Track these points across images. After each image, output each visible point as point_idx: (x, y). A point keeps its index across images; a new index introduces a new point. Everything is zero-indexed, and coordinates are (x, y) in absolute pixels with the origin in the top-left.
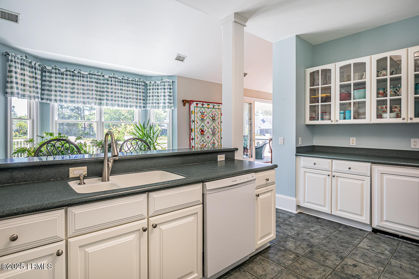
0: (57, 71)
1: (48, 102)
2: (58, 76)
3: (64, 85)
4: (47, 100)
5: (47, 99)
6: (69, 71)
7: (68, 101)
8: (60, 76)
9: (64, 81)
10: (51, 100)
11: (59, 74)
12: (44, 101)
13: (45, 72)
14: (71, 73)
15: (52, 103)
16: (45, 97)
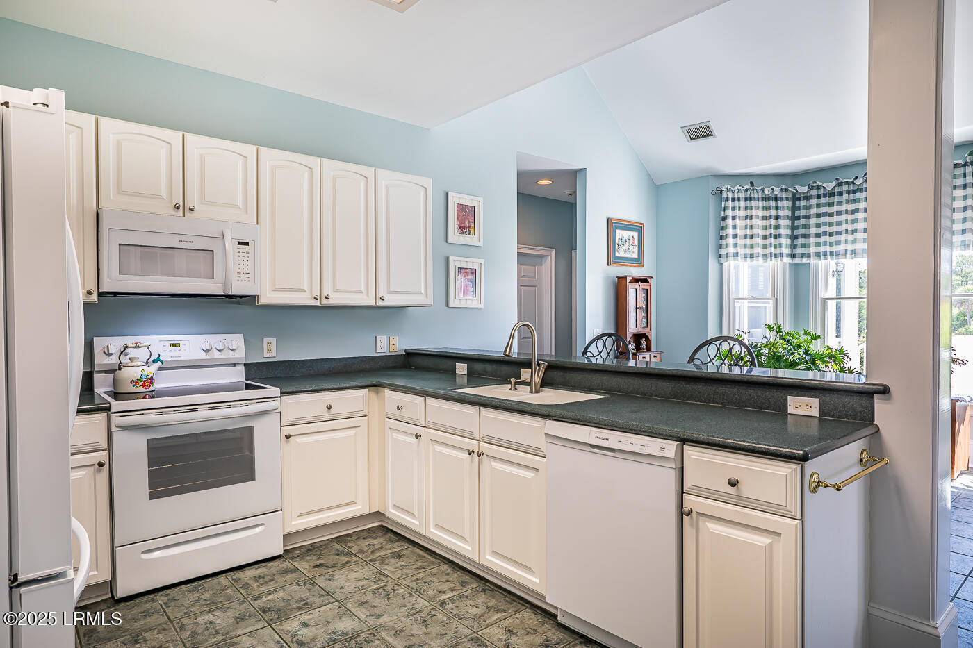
0: (822, 192)
1: (805, 260)
2: (823, 200)
3: (835, 218)
4: (802, 257)
5: (803, 255)
6: (847, 183)
7: (841, 252)
8: (827, 200)
9: (835, 209)
10: (809, 256)
11: (825, 196)
12: (797, 260)
13: (799, 199)
14: (851, 187)
15: (813, 261)
16: (799, 251)
